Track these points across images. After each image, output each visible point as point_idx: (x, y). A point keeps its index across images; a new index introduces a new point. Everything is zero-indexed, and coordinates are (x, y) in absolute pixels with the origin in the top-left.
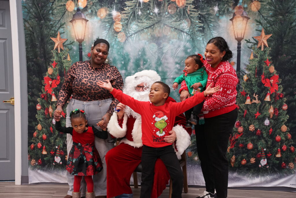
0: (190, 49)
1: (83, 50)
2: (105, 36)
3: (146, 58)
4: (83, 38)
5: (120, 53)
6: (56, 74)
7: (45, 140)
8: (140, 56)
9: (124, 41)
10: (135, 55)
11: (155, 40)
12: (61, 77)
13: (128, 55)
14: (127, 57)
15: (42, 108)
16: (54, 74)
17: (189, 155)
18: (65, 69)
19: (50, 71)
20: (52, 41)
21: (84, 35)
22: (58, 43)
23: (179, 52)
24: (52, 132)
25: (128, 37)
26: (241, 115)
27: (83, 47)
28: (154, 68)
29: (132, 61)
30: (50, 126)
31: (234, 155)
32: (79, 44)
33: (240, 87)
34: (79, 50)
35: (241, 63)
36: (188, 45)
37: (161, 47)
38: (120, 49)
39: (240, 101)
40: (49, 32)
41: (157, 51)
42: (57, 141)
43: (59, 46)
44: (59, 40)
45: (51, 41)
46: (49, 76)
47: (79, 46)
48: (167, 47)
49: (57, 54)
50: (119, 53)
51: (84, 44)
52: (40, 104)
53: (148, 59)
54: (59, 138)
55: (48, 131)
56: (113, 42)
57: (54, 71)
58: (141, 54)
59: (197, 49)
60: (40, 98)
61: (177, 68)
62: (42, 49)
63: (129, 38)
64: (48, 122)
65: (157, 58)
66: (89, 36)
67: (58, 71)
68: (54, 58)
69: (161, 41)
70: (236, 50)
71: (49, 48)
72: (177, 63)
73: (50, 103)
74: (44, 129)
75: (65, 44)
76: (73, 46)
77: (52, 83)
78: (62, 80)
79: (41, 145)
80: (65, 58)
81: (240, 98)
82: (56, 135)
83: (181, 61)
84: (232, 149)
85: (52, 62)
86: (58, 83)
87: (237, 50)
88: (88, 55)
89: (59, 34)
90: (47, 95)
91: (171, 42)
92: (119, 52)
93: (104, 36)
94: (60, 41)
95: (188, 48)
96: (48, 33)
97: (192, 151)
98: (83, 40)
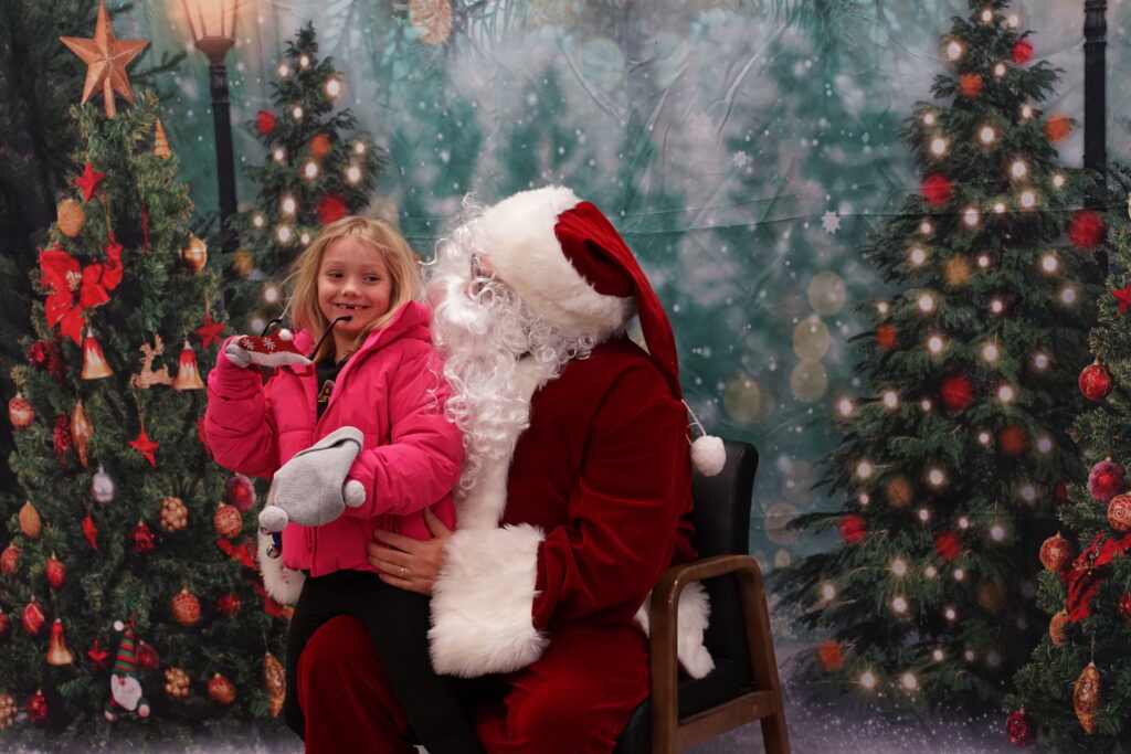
0: (805, 57)
1: (231, 100)
2: (345, 13)
3: (566, 122)
4: (228, 34)
5: (430, 105)
6: (100, 234)
7: (58, 590)
8: (536, 112)
9: (443, 37)
10: (507, 111)
11: (607, 19)
12: (127, 251)
13: (468, 115)
14: (464, 124)
15: (36, 419)
16: (89, 233)
17: (825, 659)
18: (147, 207)
19: (69, 216)
20: (71, 57)
21: (235, 18)
22: (101, 66)
23: (743, 81)
24: (94, 545)
25: (464, 17)
26: (1120, 427)
27: (231, 83)
28: (614, 180)
29: (491, 144)
30: (81, 514)
31: (1092, 664)
32: (211, 68)
33: (1111, 259)
34: (211, 100)
35: (1110, 123)
36: (796, 36)
37: (646, 56)
38: (425, 83)
39: (1115, 343)
40: (51, 10)
41: (626, 83)
42: (120, 591)
43: (107, 82)
44: (104, 48)
45: (64, 58)
46: (63, 247)
47: (208, 80)
48: (678, 56)
49: (101, 122)
50: (422, 105)
51: (236, 62)
52: (27, 394)
53: (578, 132)
54: (128, 578)
55: (70, 539)
56: (386, 45)
57: (88, 219)
58: (540, 104)
59: (844, 59)
60: (27, 363)
61: (741, 175)
62: (21, 103)
63: (470, 20)
64: (73, 491)
65: (623, 123)
66: (261, 20)
67: (108, 219)
68: (84, 148)
69: (643, 26)
70: (1078, 43)
71: (55, 95)
72: (734, 145)
73: (78, 387)
74: (52, 531)
75: (138, 70)
76: (178, 80)
77: (81, 284)
78: (131, 264)
79: (41, 617)
80: (146, 145)
81: (1115, 325)
82: (116, 557)
83: (760, 132)
84: (1079, 626)
85: (79, 169)
86: (113, 280)
87: (1086, 46)
88: (258, 125)
89: (102, 15)
90: (59, 344)
91: (697, 27)
92: (418, 97)
93: (338, 15)
94: (110, 54)
95: (792, 58)
96: (46, 13)
97: (840, 637)
98: (231, 43)
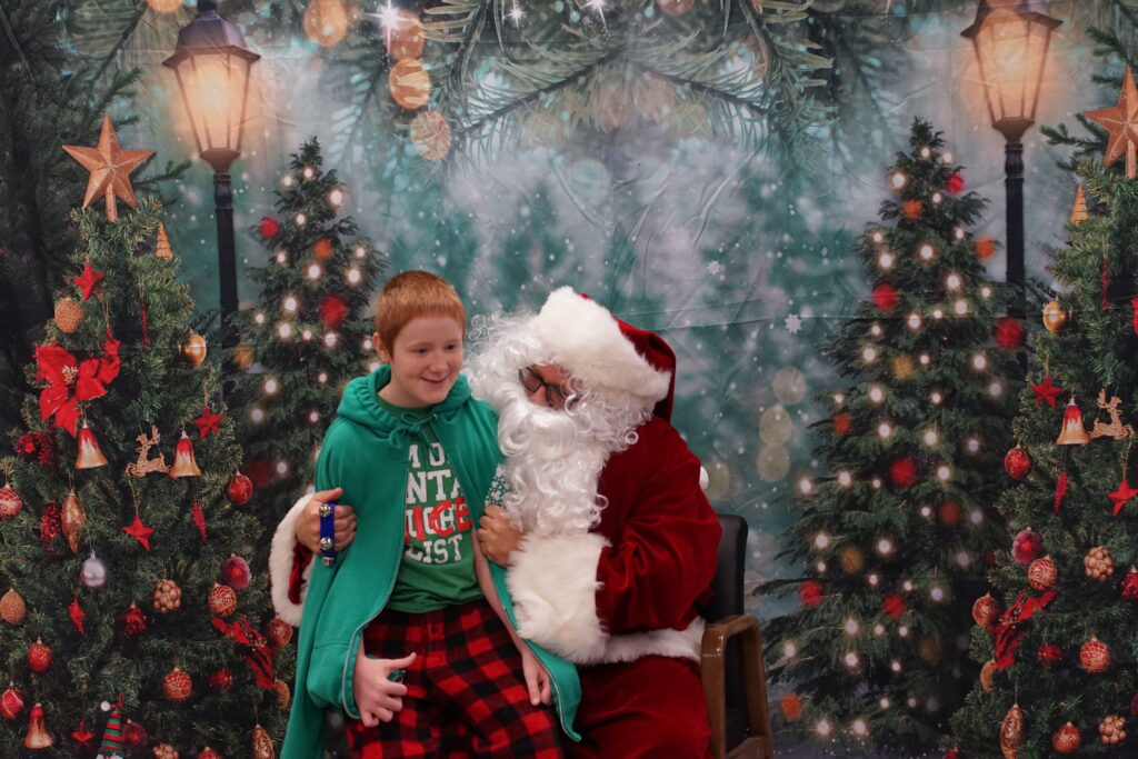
0: (771, 182)
1: (234, 207)
2: (349, 130)
3: (557, 232)
4: (233, 146)
5: (428, 215)
6: (97, 330)
7: (41, 674)
8: (528, 223)
9: (442, 155)
10: (501, 221)
11: (595, 143)
12: (125, 346)
13: (465, 224)
14: (461, 232)
15: (24, 508)
16: (87, 329)
17: (785, 710)
18: (147, 305)
19: (66, 313)
20: (74, 165)
21: (241, 132)
22: (104, 173)
23: (717, 198)
24: (81, 629)
25: (463, 137)
26: (1038, 501)
27: (235, 192)
28: (600, 284)
29: (486, 250)
30: (68, 599)
31: (1016, 706)
32: (215, 177)
33: (1030, 359)
34: (215, 206)
35: (1027, 245)
36: (762, 162)
37: (630, 176)
38: (425, 195)
39: (1034, 429)
40: (54, 121)
41: (611, 199)
42: (106, 672)
43: (110, 189)
44: (107, 156)
45: (66, 165)
46: (59, 343)
47: (212, 188)
48: (658, 177)
49: (102, 226)
50: (421, 214)
51: (241, 171)
52: (15, 484)
53: (567, 241)
54: (116, 658)
55: (57, 622)
56: (388, 160)
57: (86, 317)
58: (532, 216)
59: (805, 184)
60: (16, 455)
61: (713, 280)
62: (20, 206)
63: (468, 140)
64: (60, 578)
65: (609, 234)
66: (267, 134)
67: (107, 316)
68: (85, 249)
69: (627, 150)
70: (1000, 178)
71: (57, 200)
72: (709, 255)
73: (71, 476)
74: (38, 617)
75: (141, 178)
76: (182, 188)
77: (77, 378)
78: (128, 359)
79: (20, 702)
80: (147, 247)
81: (1033, 415)
82: (104, 640)
83: (732, 245)
84: (1005, 673)
85: (78, 269)
86: (110, 374)
87: (1007, 181)
88: (261, 230)
89: (107, 127)
90: (53, 436)
91: (676, 152)
92: (418, 207)
93: (342, 132)
94: (113, 162)
95: (760, 181)
96: (49, 123)
97: (799, 690)
98: (236, 155)
